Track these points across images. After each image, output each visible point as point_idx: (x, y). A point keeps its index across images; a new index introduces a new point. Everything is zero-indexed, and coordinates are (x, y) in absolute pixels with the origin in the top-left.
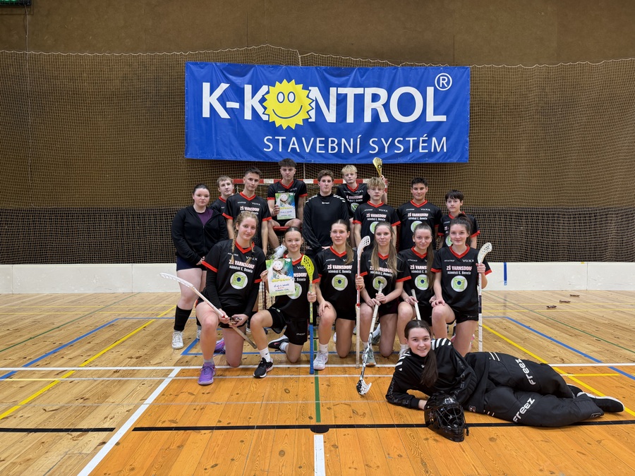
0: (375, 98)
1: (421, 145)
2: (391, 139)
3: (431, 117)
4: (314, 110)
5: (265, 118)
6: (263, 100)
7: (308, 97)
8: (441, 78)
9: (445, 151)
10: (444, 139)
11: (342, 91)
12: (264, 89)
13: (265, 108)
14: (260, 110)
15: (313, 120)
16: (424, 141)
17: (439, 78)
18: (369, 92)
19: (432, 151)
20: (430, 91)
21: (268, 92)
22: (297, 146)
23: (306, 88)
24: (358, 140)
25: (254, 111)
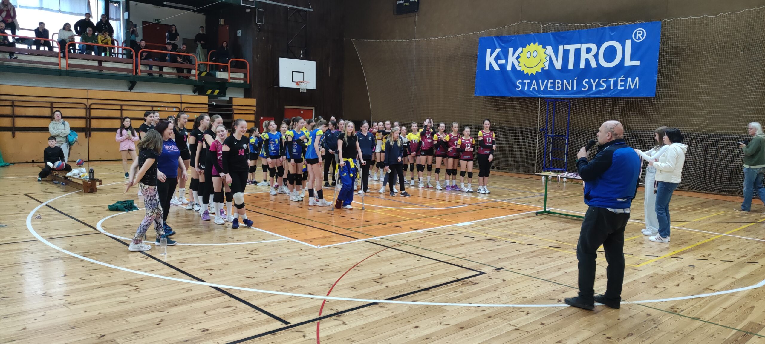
0: (589, 51)
1: (620, 83)
2: (597, 80)
3: (628, 63)
4: (548, 62)
5: (518, 68)
6: (518, 57)
7: (545, 53)
8: (638, 32)
9: (637, 88)
10: (637, 79)
11: (567, 47)
12: (520, 49)
13: (519, 62)
14: (516, 64)
15: (547, 68)
16: (621, 81)
17: (636, 32)
18: (584, 47)
19: (627, 88)
20: (628, 43)
21: (522, 52)
22: (536, 86)
23: (544, 47)
24: (575, 81)
25: (513, 65)
